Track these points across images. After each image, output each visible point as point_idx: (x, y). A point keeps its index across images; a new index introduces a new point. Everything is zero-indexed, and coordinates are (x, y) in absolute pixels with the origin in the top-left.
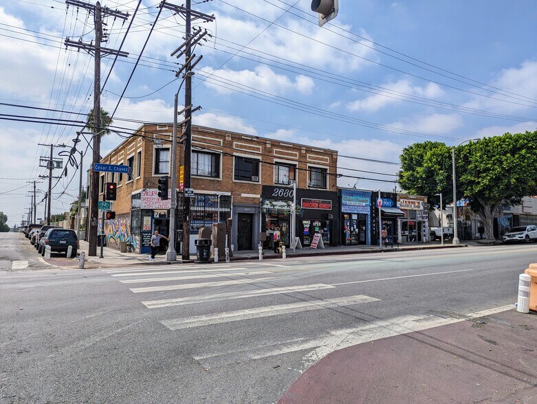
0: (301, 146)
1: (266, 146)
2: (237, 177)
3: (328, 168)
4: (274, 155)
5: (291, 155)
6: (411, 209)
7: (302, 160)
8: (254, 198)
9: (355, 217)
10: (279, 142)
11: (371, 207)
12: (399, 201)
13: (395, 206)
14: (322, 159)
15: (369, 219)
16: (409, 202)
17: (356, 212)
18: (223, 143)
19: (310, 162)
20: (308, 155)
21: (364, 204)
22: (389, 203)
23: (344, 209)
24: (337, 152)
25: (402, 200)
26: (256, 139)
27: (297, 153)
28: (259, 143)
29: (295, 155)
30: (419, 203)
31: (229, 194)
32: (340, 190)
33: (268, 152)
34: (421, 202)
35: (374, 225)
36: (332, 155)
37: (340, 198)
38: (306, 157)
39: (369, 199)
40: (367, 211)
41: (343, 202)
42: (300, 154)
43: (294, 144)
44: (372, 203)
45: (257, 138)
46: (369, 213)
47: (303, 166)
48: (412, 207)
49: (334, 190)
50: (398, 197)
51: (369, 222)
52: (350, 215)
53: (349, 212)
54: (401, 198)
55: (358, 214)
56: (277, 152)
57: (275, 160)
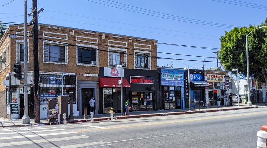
0: (129, 37)
1: (101, 38)
2: (79, 61)
3: (150, 53)
4: (108, 44)
5: (121, 44)
6: (215, 81)
7: (130, 47)
8: (94, 77)
9: (172, 89)
10: (112, 35)
11: (185, 81)
12: (206, 76)
13: (203, 80)
14: (145, 47)
15: (183, 90)
16: (214, 76)
17: (173, 85)
18: (68, 37)
19: (136, 49)
20: (134, 44)
21: (179, 79)
22: (198, 77)
23: (163, 83)
24: (157, 41)
25: (208, 75)
26: (93, 33)
27: (126, 43)
28: (96, 36)
29: (125, 44)
30: (222, 77)
31: (74, 74)
32: (160, 69)
33: (103, 43)
34: (223, 76)
35: (187, 94)
36: (153, 43)
37: (160, 75)
38: (133, 45)
39: (182, 75)
40: (182, 84)
41: (163, 77)
42: (128, 43)
43: (123, 36)
44: (185, 78)
45: (95, 32)
46: (183, 86)
47: (131, 52)
48: (217, 80)
49: (155, 69)
50: (205, 73)
51: (183, 92)
52: (168, 87)
53: (167, 85)
54: (207, 73)
55: (175, 87)
56: (110, 42)
57: (109, 48)
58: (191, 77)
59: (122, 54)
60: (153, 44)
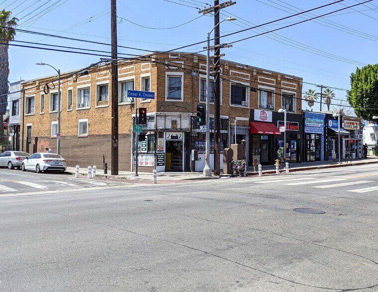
0: (277, 74)
1: (253, 74)
2: (232, 102)
3: (296, 93)
4: (259, 82)
6: (351, 129)
7: (278, 86)
8: (245, 121)
9: (313, 137)
10: (262, 70)
11: (325, 128)
12: (343, 122)
14: (292, 86)
15: (323, 139)
16: (350, 123)
17: (314, 132)
19: (283, 89)
20: (282, 82)
21: (320, 125)
22: (337, 124)
23: (307, 130)
24: (302, 79)
25: (345, 121)
26: (245, 68)
27: (275, 80)
28: (248, 71)
29: (273, 82)
30: (357, 124)
31: (227, 117)
32: (304, 113)
33: (254, 79)
34: (358, 122)
35: (327, 143)
37: (304, 119)
38: (280, 83)
39: (323, 121)
40: (322, 131)
41: (306, 123)
42: (277, 81)
43: (273, 72)
44: (325, 124)
45: (247, 66)
46: (323, 133)
47: (278, 92)
48: (352, 127)
49: (299, 113)
50: (343, 119)
51: (323, 141)
52: (310, 134)
53: (309, 132)
54: (345, 119)
55: (315, 134)
56: (261, 79)
57: (260, 86)
58: (331, 123)
59: (270, 93)
60: (299, 83)
